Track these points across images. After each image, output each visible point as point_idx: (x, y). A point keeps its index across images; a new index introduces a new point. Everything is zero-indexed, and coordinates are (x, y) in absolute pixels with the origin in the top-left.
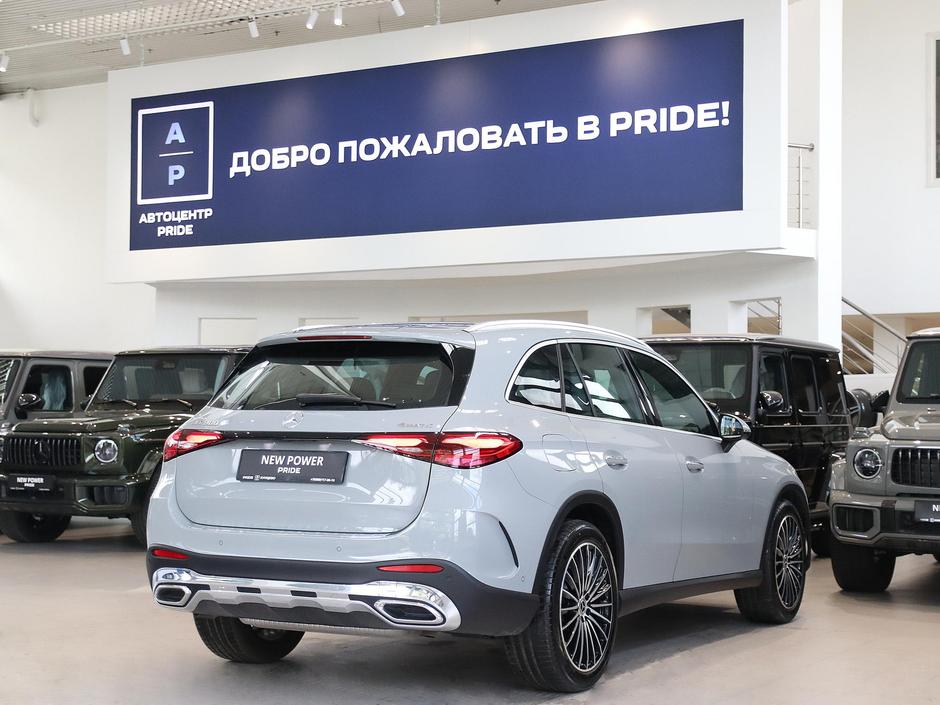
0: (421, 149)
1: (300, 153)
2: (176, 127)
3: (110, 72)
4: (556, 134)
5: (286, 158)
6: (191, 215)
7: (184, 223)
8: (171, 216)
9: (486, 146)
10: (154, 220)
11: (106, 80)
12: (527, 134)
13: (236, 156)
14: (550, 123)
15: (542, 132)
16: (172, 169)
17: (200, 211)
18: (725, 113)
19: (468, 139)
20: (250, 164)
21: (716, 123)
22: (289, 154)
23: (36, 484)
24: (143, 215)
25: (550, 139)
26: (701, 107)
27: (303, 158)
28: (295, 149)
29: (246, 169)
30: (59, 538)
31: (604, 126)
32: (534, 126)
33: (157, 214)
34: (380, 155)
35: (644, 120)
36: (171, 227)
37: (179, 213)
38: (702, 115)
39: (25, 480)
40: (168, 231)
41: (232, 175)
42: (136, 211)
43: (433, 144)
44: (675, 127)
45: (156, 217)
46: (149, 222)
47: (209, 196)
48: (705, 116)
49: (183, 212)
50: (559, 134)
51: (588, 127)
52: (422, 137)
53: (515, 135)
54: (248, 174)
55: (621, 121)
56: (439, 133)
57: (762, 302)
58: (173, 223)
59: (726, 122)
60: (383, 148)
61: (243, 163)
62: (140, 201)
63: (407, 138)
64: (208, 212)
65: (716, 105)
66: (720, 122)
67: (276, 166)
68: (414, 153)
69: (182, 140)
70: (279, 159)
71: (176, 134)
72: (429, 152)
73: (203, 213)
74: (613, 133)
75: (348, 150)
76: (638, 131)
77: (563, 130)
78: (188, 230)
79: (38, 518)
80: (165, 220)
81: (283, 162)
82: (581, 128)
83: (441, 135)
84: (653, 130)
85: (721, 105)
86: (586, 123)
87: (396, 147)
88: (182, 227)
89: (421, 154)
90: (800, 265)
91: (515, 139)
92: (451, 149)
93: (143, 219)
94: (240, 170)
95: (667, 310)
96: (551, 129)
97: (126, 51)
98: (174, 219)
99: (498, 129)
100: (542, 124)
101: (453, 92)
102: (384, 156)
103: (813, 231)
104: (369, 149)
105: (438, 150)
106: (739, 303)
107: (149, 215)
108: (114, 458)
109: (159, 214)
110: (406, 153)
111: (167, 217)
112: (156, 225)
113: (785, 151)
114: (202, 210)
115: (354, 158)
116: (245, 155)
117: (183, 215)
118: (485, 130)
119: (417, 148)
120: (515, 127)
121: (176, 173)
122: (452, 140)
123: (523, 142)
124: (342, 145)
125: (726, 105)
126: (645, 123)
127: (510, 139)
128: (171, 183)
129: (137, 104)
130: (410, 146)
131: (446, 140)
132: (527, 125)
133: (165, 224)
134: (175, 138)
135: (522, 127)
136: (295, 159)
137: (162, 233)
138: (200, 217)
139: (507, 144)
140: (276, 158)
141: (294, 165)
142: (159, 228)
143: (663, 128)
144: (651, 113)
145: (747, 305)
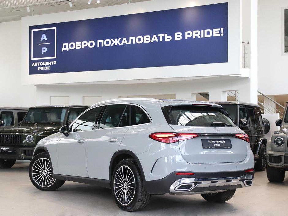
0: (124, 43)
1: (85, 44)
2: (44, 35)
3: (22, 17)
4: (168, 38)
5: (80, 45)
6: (49, 63)
7: (47, 66)
8: (43, 64)
9: (145, 42)
10: (37, 65)
11: (21, 20)
12: (159, 38)
13: (64, 44)
14: (166, 35)
15: (164, 37)
16: (43, 49)
17: (52, 62)
18: (222, 32)
19: (140, 40)
20: (68, 47)
21: (219, 35)
22: (81, 44)
23: (7, 149)
24: (33, 63)
25: (166, 40)
26: (214, 30)
27: (86, 45)
28: (83, 42)
29: (67, 49)
30: (12, 167)
31: (183, 36)
32: (161, 36)
33: (38, 63)
34: (111, 45)
35: (196, 34)
36: (42, 67)
37: (45, 62)
38: (215, 32)
39: (3, 148)
40: (42, 68)
41: (62, 51)
42: (31, 62)
43: (128, 41)
44: (206, 36)
45: (38, 64)
46: (36, 65)
47: (55, 57)
48: (216, 33)
49: (47, 62)
50: (169, 38)
51: (178, 36)
52: (124, 39)
53: (155, 39)
54: (68, 50)
55: (189, 34)
56: (130, 38)
57: (231, 91)
58: (43, 66)
59: (222, 35)
60: (112, 42)
61: (66, 47)
62: (32, 59)
63: (120, 39)
64: (55, 63)
65: (219, 29)
66: (221, 35)
67: (77, 48)
68: (122, 44)
69: (46, 39)
70: (78, 45)
71: (44, 37)
72: (127, 44)
73: (53, 63)
74: (186, 38)
75: (100, 43)
76: (194, 37)
77: (170, 37)
78: (48, 68)
79: (6, 161)
80: (41, 65)
81: (79, 46)
82: (176, 36)
83: (131, 38)
84: (199, 37)
85: (221, 29)
86: (177, 35)
87: (116, 42)
88: (46, 67)
89: (124, 44)
90: (245, 80)
91: (155, 40)
92: (134, 43)
93: (33, 64)
94: (65, 49)
95: (200, 94)
96: (166, 37)
97: (29, 11)
98: (44, 65)
99: (149, 37)
100: (163, 35)
101: (134, 25)
102: (112, 45)
103: (249, 69)
104: (107, 43)
105: (130, 43)
106: (224, 92)
107: (35, 63)
108: (33, 141)
109: (39, 63)
110: (119, 44)
111: (41, 64)
112: (38, 66)
113: (241, 44)
114: (53, 62)
115: (102, 46)
116: (67, 44)
117: (47, 63)
118: (145, 37)
119: (123, 42)
120: (155, 36)
121: (44, 50)
122: (134, 40)
123: (157, 41)
124: (99, 41)
125: (222, 29)
126: (196, 35)
127: (153, 40)
128: (43, 53)
129: (31, 28)
130: (121, 42)
131: (132, 40)
132: (159, 35)
133: (41, 66)
134: (44, 39)
135: (157, 36)
136: (83, 46)
137: (40, 69)
138: (52, 64)
139: (152, 41)
140: (77, 45)
141: (83, 47)
142: (39, 68)
143: (202, 36)
144: (199, 32)
145: (227, 92)
